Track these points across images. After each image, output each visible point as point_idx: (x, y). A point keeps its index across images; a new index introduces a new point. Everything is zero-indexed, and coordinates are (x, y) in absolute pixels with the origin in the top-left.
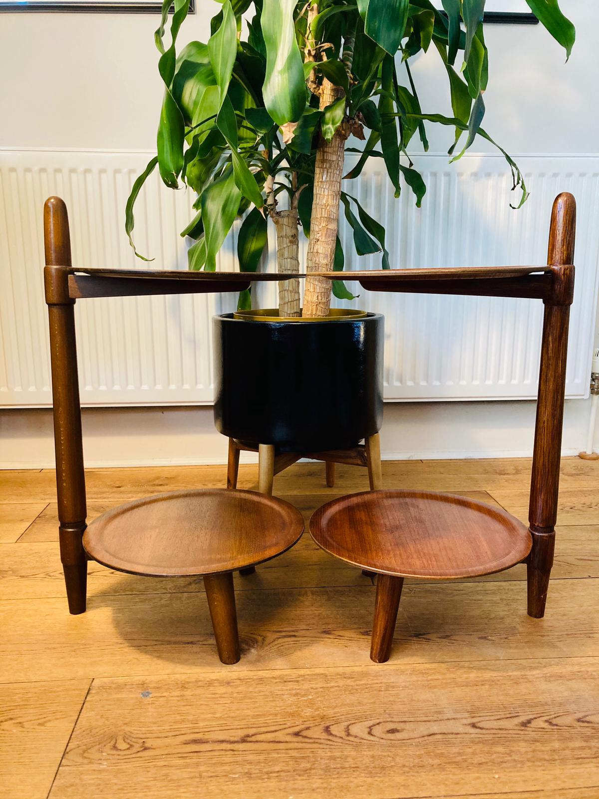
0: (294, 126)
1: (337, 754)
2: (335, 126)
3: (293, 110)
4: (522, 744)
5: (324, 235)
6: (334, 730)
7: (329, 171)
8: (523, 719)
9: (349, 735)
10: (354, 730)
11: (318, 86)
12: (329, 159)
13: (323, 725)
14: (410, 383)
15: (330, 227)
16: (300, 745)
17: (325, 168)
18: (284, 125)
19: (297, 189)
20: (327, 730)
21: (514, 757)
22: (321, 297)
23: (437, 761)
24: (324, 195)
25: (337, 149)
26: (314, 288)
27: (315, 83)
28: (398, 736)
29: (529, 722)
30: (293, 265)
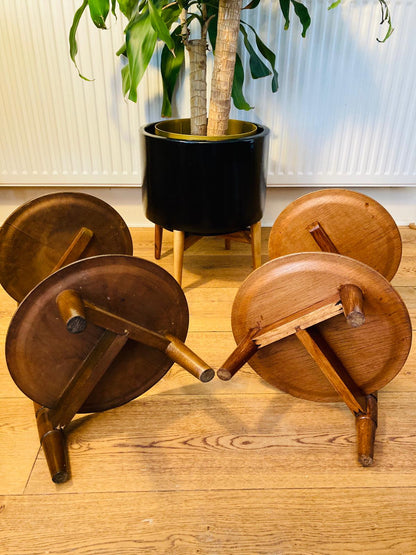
1: (209, 457)
4: (327, 454)
6: (209, 440)
8: (330, 437)
9: (218, 445)
10: (221, 442)
13: (203, 437)
14: (290, 173)
15: (230, 59)
16: (186, 451)
19: (207, 19)
20: (204, 440)
21: (321, 463)
23: (271, 465)
28: (249, 446)
29: (334, 439)
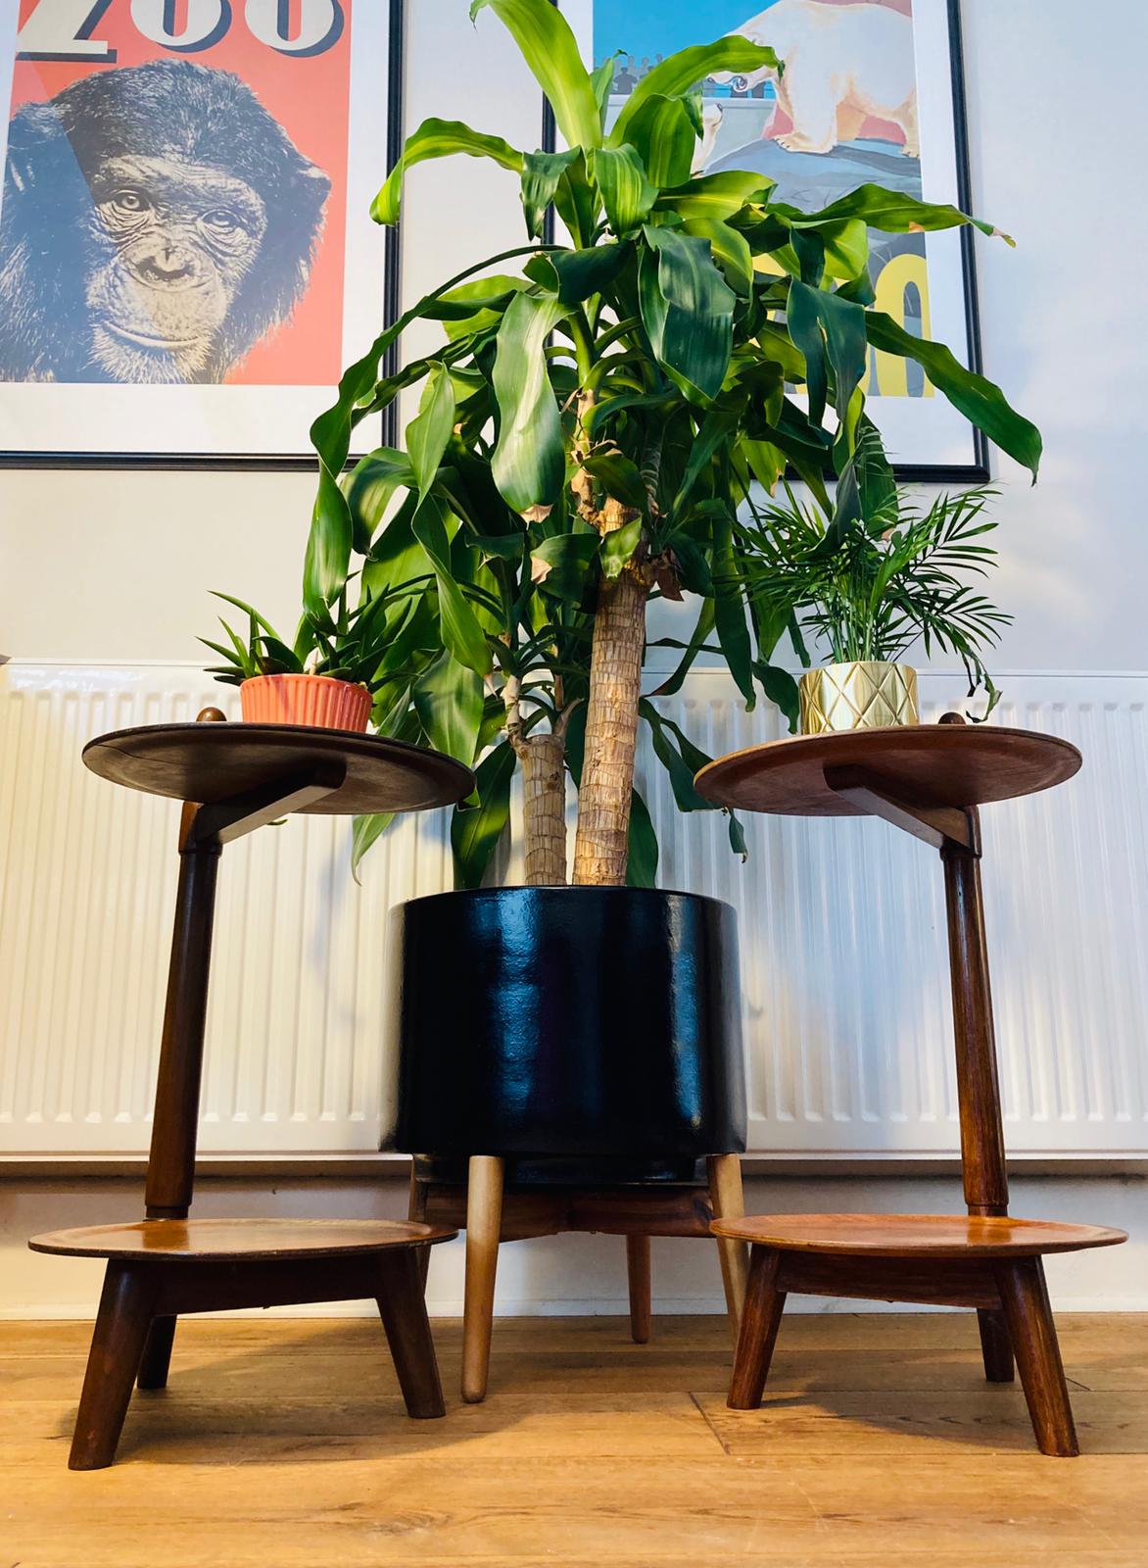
0: (545, 511)
2: (623, 557)
3: (542, 482)
5: (609, 753)
7: (618, 644)
11: (595, 511)
12: (618, 624)
14: (811, 1116)
15: (620, 738)
17: (611, 639)
18: (528, 511)
19: (564, 708)
22: (607, 867)
24: (609, 685)
25: (631, 608)
26: (593, 851)
27: (591, 505)
30: (554, 828)
